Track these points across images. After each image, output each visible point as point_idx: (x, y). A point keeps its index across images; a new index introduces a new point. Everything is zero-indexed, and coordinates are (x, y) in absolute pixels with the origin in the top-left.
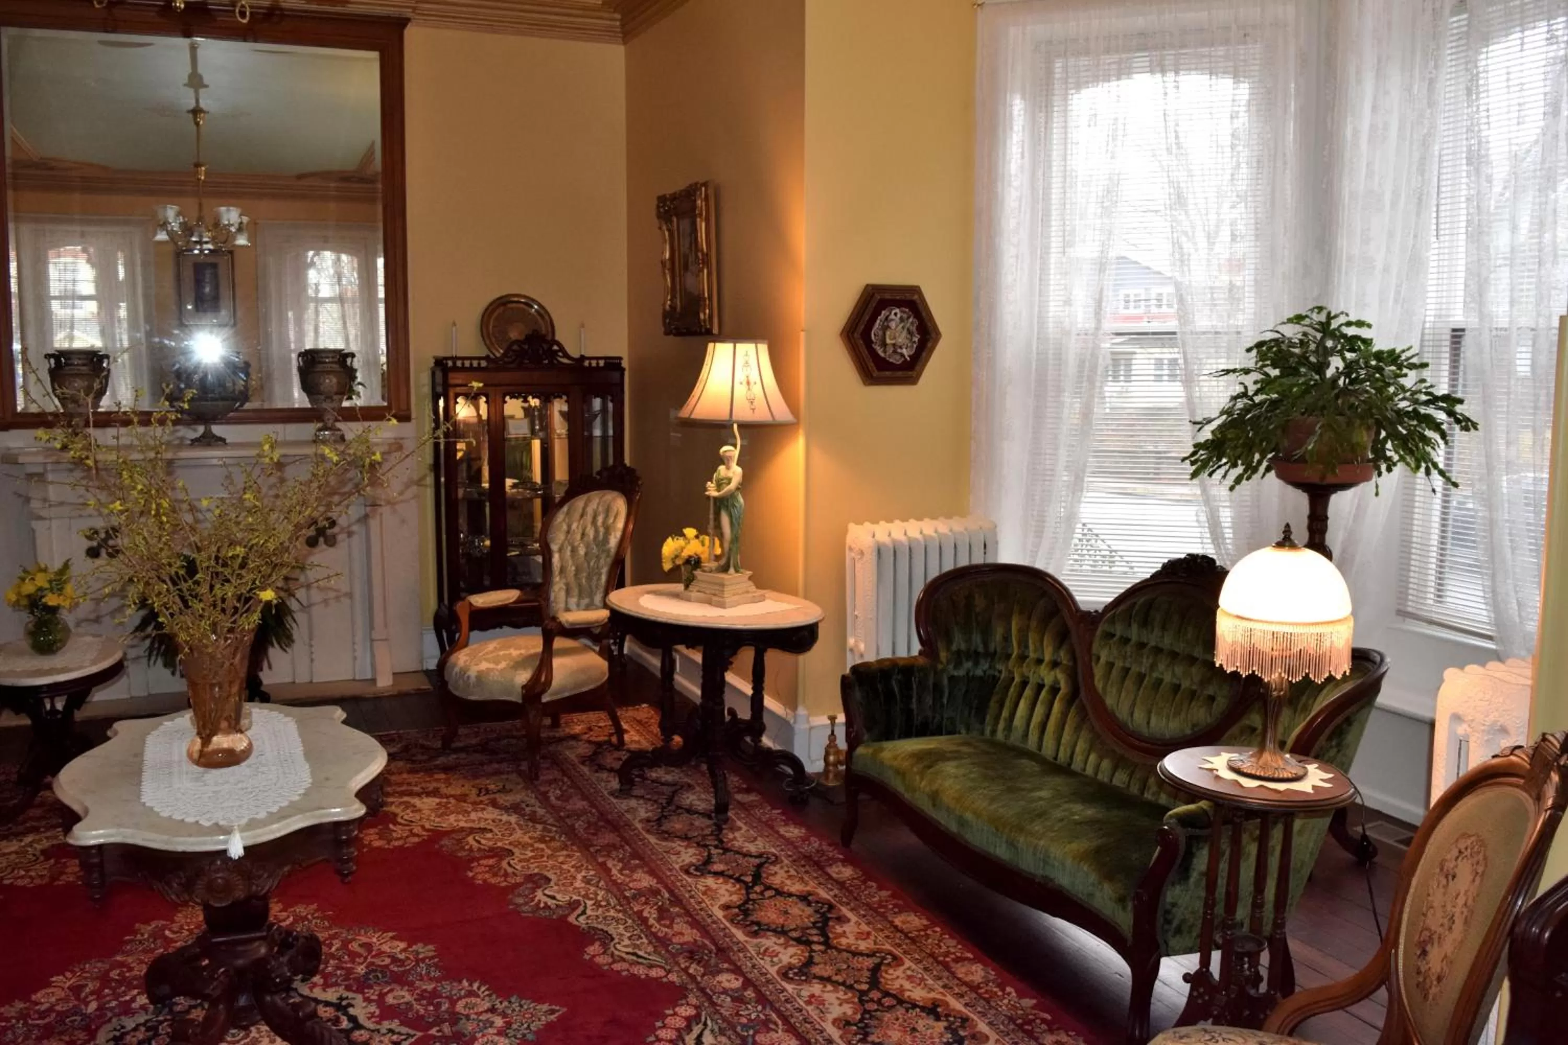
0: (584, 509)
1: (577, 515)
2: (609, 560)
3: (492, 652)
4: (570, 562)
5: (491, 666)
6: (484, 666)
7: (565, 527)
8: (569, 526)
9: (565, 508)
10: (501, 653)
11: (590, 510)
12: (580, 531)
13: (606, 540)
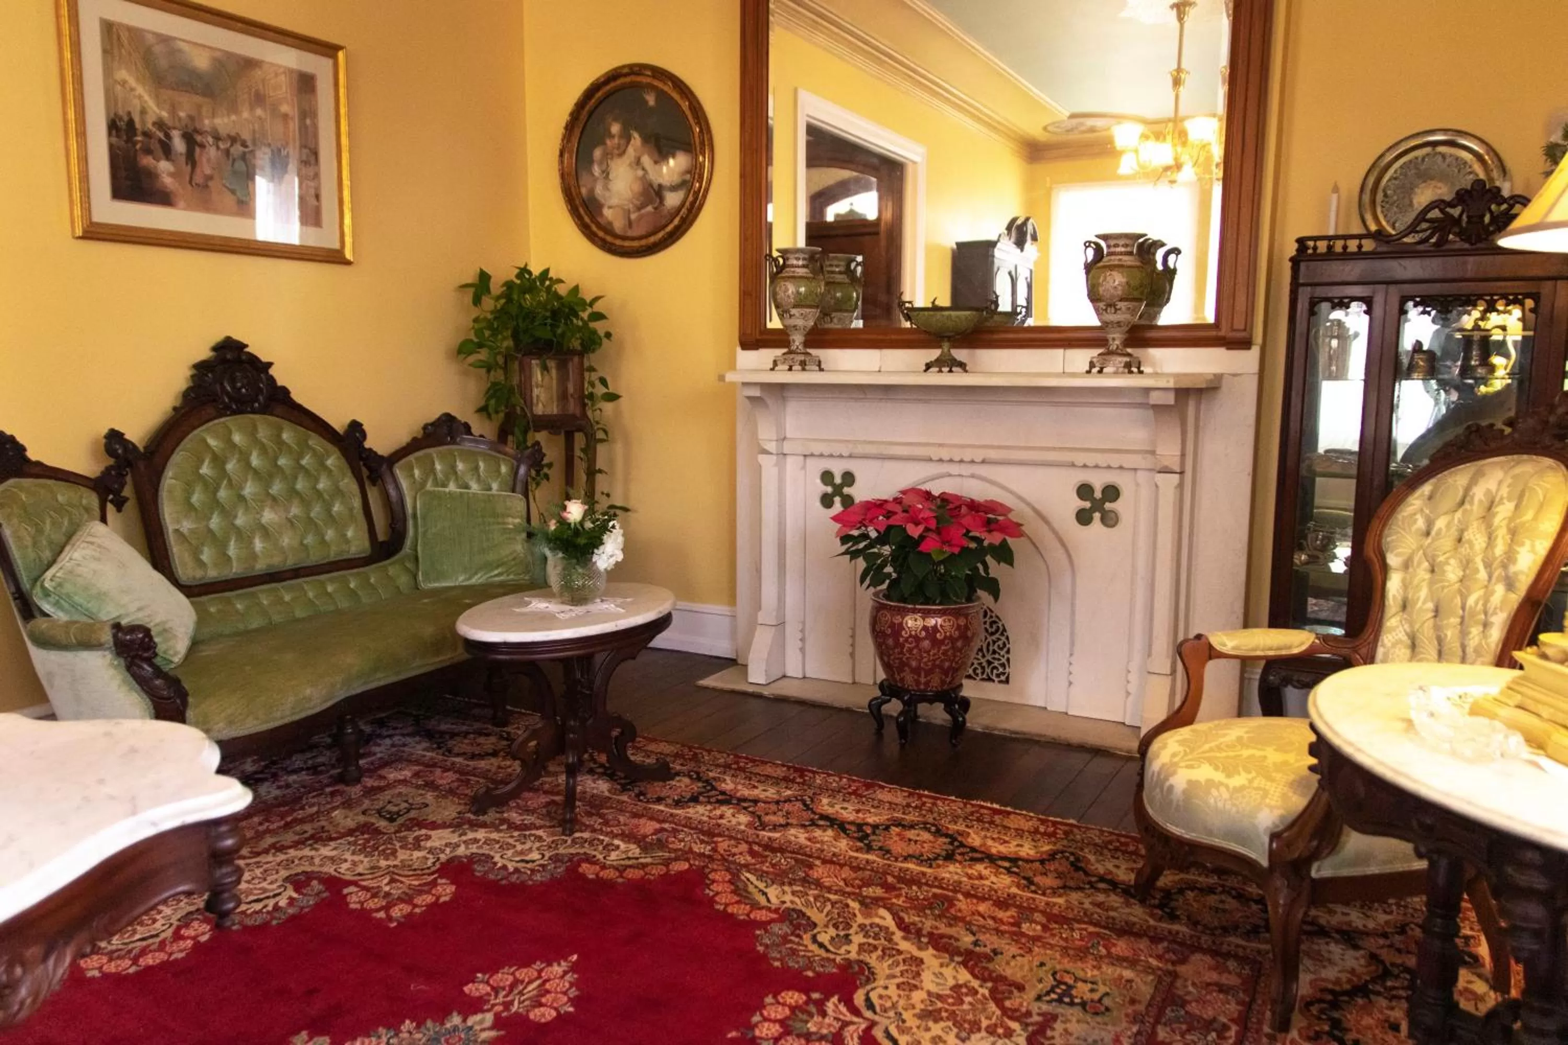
0: (1467, 490)
1: (1449, 502)
2: (1516, 598)
3: (1230, 746)
4: (1424, 593)
5: (1219, 776)
6: (1204, 773)
7: (1421, 523)
8: (1430, 524)
9: (1427, 488)
10: (1246, 753)
11: (1479, 492)
12: (1454, 533)
13: (1510, 557)
